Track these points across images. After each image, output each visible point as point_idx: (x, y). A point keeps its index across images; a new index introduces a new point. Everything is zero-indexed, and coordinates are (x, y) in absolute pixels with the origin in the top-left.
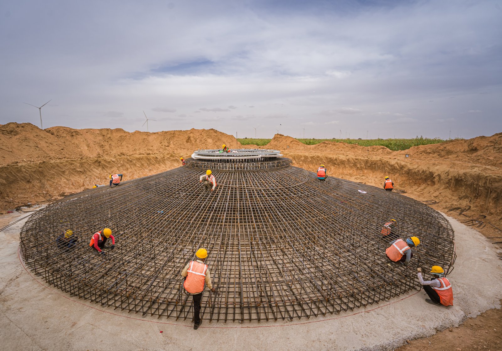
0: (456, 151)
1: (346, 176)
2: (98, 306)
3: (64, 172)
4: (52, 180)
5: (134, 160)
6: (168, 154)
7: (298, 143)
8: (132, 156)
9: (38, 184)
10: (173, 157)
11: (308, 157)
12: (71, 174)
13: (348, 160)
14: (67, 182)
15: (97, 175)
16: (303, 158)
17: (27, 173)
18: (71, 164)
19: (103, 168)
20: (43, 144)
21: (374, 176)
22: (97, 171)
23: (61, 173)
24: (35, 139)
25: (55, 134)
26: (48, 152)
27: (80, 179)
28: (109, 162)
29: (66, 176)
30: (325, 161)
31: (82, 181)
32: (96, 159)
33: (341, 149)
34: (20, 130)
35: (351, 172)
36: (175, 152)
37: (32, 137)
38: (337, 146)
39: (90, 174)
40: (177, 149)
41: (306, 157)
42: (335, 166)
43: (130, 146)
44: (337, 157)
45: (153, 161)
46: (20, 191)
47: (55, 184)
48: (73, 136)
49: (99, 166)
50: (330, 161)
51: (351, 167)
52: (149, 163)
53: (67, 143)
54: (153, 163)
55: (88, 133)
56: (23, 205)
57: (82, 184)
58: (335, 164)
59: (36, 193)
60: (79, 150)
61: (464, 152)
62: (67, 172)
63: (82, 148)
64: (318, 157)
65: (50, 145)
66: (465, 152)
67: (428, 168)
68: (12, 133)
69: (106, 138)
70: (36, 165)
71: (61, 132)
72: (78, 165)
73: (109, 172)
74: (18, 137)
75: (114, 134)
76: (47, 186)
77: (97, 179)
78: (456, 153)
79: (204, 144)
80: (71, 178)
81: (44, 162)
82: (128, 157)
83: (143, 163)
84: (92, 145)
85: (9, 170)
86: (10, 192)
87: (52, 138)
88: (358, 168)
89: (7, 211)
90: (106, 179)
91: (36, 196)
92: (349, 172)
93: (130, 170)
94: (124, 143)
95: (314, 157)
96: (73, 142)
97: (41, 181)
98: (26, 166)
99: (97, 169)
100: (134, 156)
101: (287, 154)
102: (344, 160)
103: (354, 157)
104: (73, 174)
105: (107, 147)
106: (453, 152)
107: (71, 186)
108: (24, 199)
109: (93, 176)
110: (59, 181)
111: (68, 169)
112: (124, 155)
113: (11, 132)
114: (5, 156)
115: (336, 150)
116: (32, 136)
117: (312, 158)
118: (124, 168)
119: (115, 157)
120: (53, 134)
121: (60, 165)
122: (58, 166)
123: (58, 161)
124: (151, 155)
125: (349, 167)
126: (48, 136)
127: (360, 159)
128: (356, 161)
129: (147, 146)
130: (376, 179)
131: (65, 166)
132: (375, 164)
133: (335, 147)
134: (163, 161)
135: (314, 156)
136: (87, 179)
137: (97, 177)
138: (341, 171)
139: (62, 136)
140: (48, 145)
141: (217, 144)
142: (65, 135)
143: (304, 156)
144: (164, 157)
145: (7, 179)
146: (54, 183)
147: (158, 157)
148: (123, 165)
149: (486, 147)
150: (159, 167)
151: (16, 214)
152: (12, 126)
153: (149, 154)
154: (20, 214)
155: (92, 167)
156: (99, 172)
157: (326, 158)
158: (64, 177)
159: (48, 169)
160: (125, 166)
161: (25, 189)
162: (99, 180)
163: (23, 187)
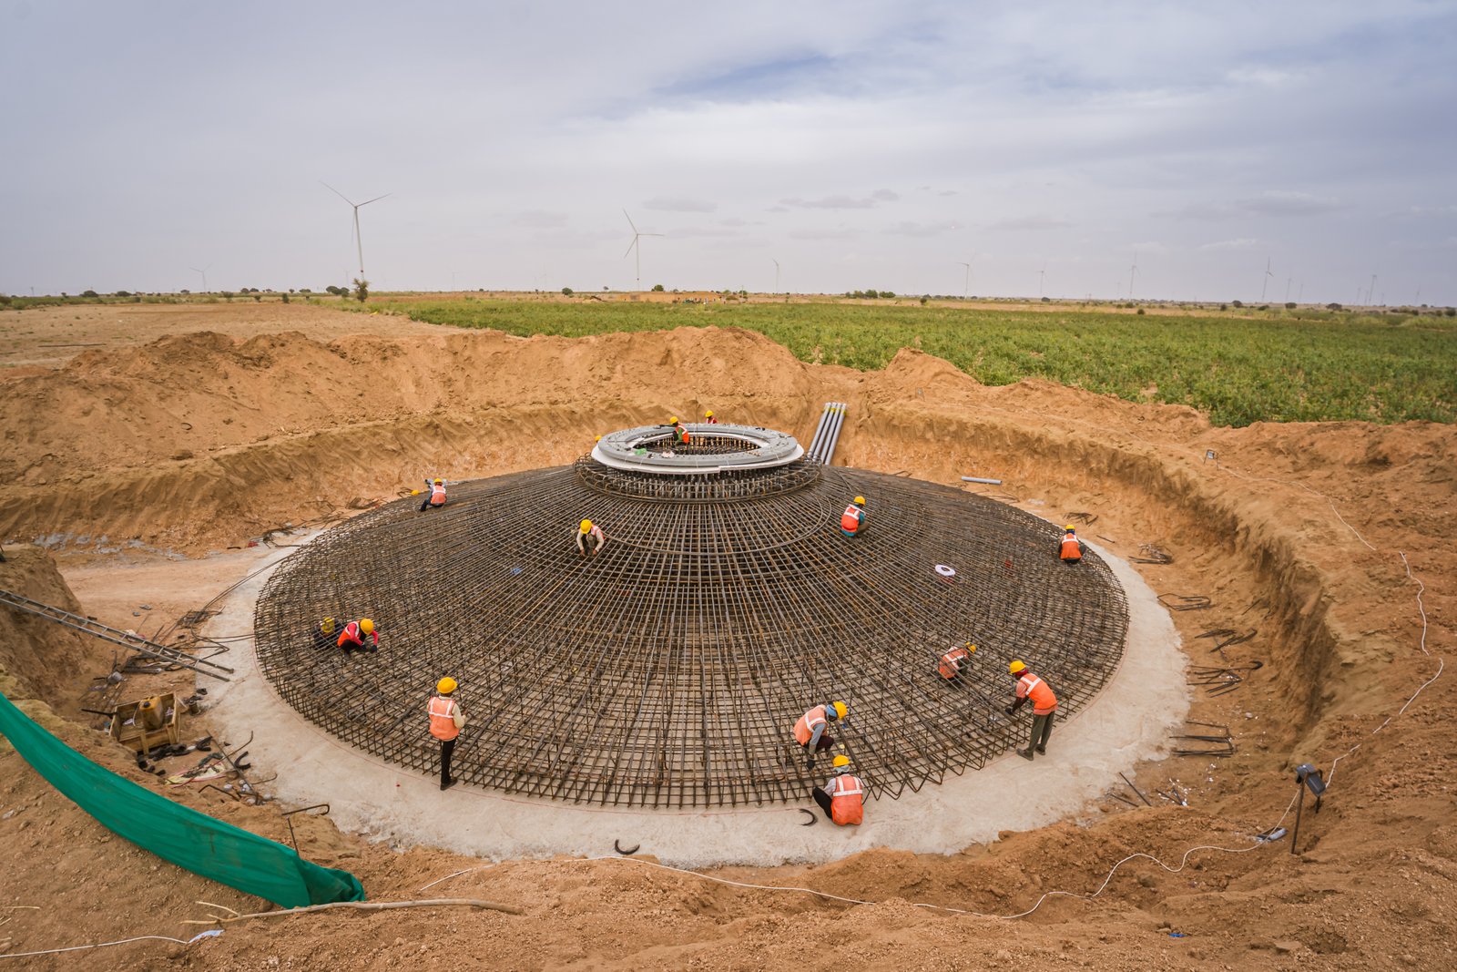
0: (1333, 459)
1: (1059, 489)
2: (334, 739)
3: (358, 453)
4: (334, 472)
5: (518, 418)
6: (603, 401)
7: (957, 381)
8: (515, 408)
9: (306, 483)
10: (616, 408)
11: (969, 425)
12: (372, 456)
13: (1071, 444)
14: (365, 475)
15: (431, 457)
16: (953, 428)
17: (285, 461)
18: (375, 434)
19: (445, 438)
20: (321, 384)
21: (1126, 500)
22: (430, 447)
23: (352, 456)
24: (306, 373)
25: (349, 356)
26: (330, 405)
27: (391, 468)
28: (460, 425)
29: (362, 463)
30: (1009, 442)
31: (397, 472)
32: (429, 420)
33: (1065, 407)
34: (278, 355)
35: (1073, 479)
36: (622, 397)
37: (300, 371)
38: (1057, 398)
39: (415, 455)
40: (628, 388)
41: (963, 426)
42: (1036, 457)
43: (513, 379)
44: (1043, 430)
45: (565, 421)
46: (272, 499)
47: (340, 481)
48: (385, 358)
49: (436, 434)
50: (1024, 443)
51: (1076, 466)
52: (553, 425)
53: (373, 378)
54: (564, 425)
55: (421, 349)
56: (277, 527)
57: (396, 480)
58: (1036, 452)
59: (302, 502)
60: (397, 394)
61: (1352, 465)
62: (365, 454)
63: (403, 390)
64: (994, 427)
65: (337, 386)
66: (1355, 465)
67: (1236, 503)
68: (262, 363)
69: (461, 359)
70: (302, 443)
71: (361, 349)
72: (390, 435)
73: (459, 448)
74: (271, 371)
75: (481, 349)
76: (325, 486)
77: (430, 467)
78: (1333, 464)
79: (701, 374)
80: (373, 466)
81: (318, 434)
82: (505, 413)
83: (539, 424)
84: (426, 380)
85: (251, 458)
86: (254, 502)
87: (340, 368)
88: (1091, 470)
89: (248, 540)
90: (451, 465)
91: (302, 507)
92: (1068, 477)
93: (506, 443)
94: (501, 372)
95: (984, 428)
96: (384, 375)
97: (311, 476)
98: (284, 445)
99: (430, 443)
100: (519, 408)
101: (911, 413)
102: (1059, 442)
103: (1086, 438)
104: (378, 457)
105: (460, 385)
106: (1327, 461)
107: (374, 484)
108: (280, 515)
109: (422, 460)
110: (349, 474)
111: (366, 447)
112: (495, 406)
113: (261, 358)
114: (247, 424)
115: (1051, 408)
116: (300, 368)
117: (978, 427)
118: (495, 438)
119: (473, 411)
120: (343, 357)
121: (351, 438)
122: (346, 440)
123: (348, 428)
124: (561, 406)
125: (1070, 464)
126: (332, 362)
127: (1101, 446)
128: (1091, 450)
129: (555, 378)
130: (1128, 510)
131: (361, 439)
132: (1131, 466)
133: (1049, 401)
134: (589, 419)
135: (983, 425)
136: (409, 467)
137: (429, 461)
138: (1047, 473)
139: (363, 359)
140: (331, 386)
141: (735, 373)
142: (369, 359)
143: (957, 422)
144: (592, 410)
145: (246, 477)
146: (338, 478)
147: (577, 410)
148: (490, 432)
149: (1413, 458)
150: (579, 435)
151: (262, 548)
152: (262, 343)
153: (556, 402)
154: (268, 551)
155: (420, 438)
156: (434, 450)
157: (1014, 431)
158: (358, 464)
159: (326, 448)
160: (496, 433)
161: (281, 495)
162: (435, 468)
163: (277, 492)
